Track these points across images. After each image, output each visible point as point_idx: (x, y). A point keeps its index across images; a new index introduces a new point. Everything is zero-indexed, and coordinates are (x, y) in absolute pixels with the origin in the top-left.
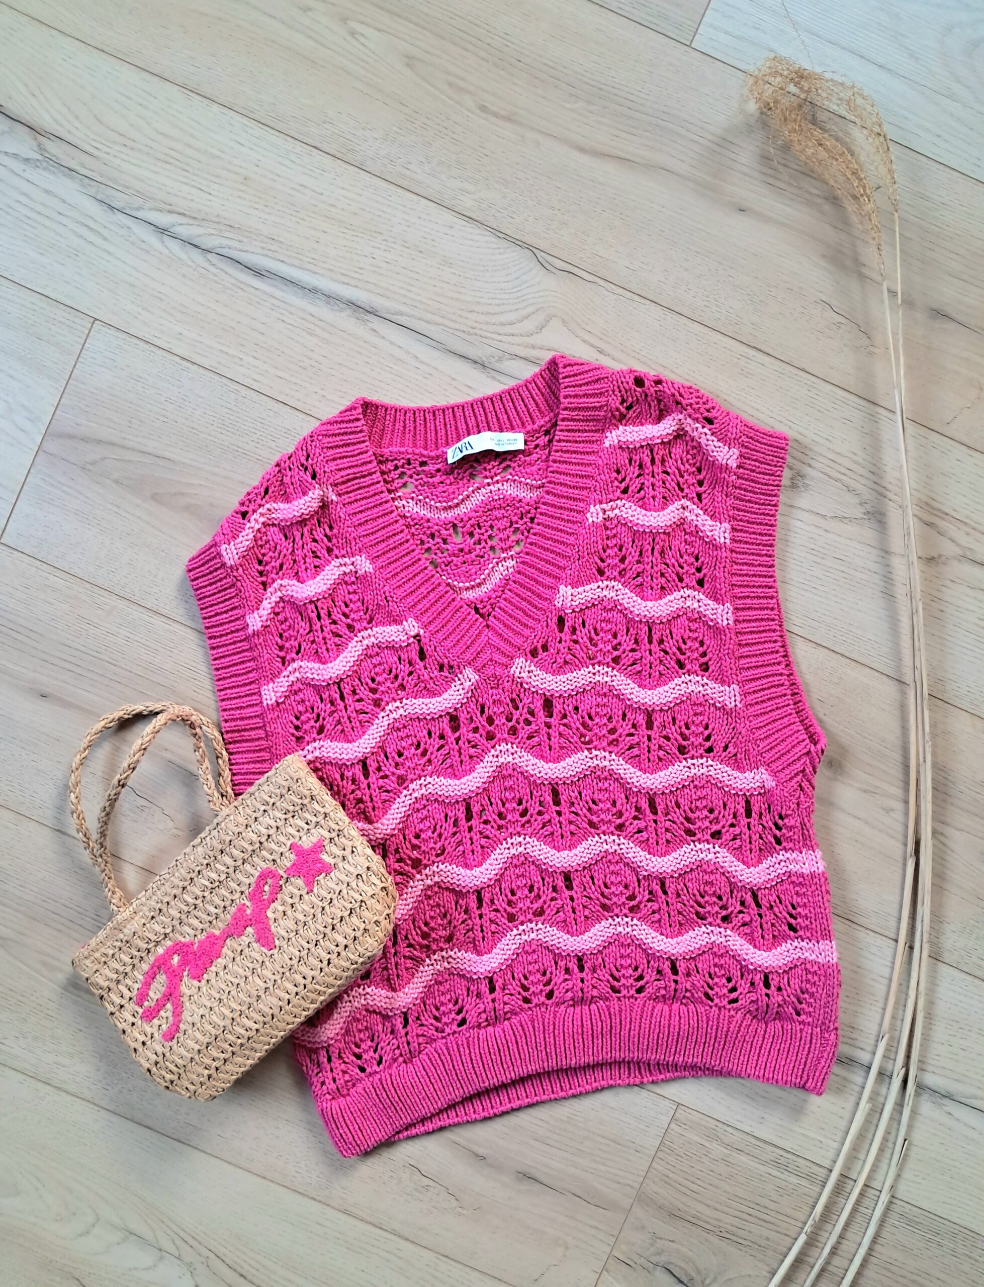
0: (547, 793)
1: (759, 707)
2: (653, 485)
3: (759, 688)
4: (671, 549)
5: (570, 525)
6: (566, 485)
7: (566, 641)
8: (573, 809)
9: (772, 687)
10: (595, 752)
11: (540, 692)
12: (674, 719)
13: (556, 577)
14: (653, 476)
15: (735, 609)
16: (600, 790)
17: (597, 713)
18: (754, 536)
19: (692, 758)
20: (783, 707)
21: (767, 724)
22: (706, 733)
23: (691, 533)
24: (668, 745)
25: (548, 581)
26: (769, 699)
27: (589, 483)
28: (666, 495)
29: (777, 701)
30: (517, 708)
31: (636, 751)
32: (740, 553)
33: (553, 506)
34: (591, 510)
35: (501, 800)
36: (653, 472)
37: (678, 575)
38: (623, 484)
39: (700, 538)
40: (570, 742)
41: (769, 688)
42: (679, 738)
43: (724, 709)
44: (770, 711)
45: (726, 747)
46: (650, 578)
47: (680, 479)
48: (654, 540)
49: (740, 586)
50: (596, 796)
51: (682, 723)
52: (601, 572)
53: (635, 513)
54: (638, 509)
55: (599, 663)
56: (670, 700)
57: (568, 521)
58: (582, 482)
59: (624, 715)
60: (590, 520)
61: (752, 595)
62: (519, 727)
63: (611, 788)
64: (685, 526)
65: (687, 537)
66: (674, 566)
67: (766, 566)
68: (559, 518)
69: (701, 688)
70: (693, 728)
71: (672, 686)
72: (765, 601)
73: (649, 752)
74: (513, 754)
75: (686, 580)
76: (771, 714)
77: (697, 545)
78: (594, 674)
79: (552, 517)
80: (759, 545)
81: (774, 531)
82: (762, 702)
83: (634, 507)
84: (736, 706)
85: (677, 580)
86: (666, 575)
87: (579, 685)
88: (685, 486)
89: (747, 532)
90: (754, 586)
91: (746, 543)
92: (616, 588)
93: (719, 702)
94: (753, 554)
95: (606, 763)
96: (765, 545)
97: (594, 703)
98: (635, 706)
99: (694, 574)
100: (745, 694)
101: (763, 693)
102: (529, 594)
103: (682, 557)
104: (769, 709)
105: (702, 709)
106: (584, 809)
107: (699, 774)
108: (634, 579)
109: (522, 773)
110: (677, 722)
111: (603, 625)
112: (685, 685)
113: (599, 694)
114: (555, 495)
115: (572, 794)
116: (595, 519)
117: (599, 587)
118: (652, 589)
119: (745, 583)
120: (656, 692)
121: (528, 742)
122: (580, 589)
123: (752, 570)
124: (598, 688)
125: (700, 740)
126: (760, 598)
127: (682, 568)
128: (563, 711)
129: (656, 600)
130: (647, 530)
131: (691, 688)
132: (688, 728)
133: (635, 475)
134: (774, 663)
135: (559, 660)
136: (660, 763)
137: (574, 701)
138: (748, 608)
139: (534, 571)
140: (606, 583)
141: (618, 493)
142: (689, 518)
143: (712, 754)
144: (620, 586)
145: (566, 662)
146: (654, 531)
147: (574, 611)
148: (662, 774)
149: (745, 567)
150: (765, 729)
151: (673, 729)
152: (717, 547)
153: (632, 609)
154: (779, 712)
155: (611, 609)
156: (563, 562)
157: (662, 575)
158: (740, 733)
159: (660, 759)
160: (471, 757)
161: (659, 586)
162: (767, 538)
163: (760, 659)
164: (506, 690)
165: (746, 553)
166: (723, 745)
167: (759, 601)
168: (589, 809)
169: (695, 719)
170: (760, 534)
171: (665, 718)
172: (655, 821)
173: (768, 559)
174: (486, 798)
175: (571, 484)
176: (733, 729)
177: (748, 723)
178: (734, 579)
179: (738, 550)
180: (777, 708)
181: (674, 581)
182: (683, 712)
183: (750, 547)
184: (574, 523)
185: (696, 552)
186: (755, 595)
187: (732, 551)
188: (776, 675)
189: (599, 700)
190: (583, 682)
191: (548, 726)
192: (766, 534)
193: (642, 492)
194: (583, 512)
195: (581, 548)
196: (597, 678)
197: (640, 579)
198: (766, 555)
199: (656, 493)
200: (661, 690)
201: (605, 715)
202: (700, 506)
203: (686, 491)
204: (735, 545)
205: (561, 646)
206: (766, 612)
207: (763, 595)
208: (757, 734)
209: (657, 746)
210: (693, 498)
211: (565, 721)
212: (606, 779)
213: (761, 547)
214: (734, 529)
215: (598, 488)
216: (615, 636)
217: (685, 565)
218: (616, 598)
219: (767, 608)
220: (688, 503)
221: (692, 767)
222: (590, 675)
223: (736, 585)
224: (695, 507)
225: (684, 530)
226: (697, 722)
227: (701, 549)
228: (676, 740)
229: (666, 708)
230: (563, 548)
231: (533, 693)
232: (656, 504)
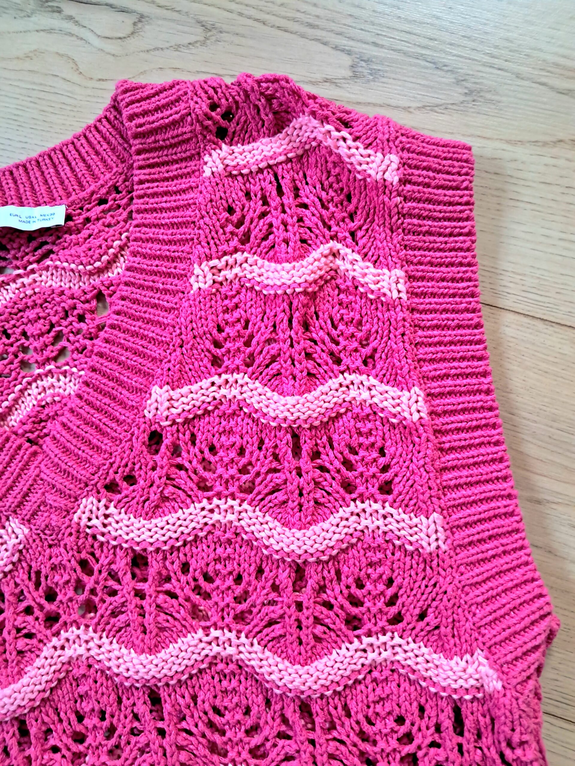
0: (141, 701)
1: (476, 549)
2: (285, 224)
3: (476, 518)
4: (318, 318)
5: (167, 297)
6: (158, 241)
7: (162, 467)
8: (184, 725)
9: (495, 516)
10: (214, 633)
11: (125, 545)
12: (338, 573)
13: (147, 375)
14: (284, 212)
15: (428, 395)
16: (225, 692)
17: (217, 573)
18: (445, 284)
19: (369, 634)
20: (515, 550)
21: (488, 579)
22: (390, 592)
23: (346, 291)
24: (328, 617)
25: (136, 381)
26: (490, 537)
27: (189, 232)
28: (306, 237)
29: (504, 541)
30: (90, 573)
31: (278, 629)
32: (425, 312)
33: (142, 271)
34: (195, 272)
35: (77, 713)
36: (283, 205)
37: (331, 354)
38: (242, 229)
39: (363, 296)
40: (175, 619)
41: (490, 519)
42: (347, 604)
43: (419, 555)
44: (494, 556)
45: (422, 616)
46: (289, 362)
47: (324, 212)
48: (290, 304)
49: (432, 361)
50: (218, 702)
51: (351, 580)
52: (216, 361)
53: (263, 270)
54: (266, 263)
55: (219, 496)
56: (332, 544)
57: (166, 291)
58: (179, 234)
59: (260, 571)
60: (195, 286)
61: (453, 371)
62: (96, 599)
63: (242, 688)
64: (339, 281)
65: (342, 296)
66: (324, 343)
67: (469, 327)
68: (151, 288)
69: (380, 523)
70: (369, 586)
71: (334, 522)
72: (474, 381)
73: (300, 627)
74: (87, 642)
75: (346, 361)
76: (495, 562)
77: (357, 307)
78: (212, 511)
79: (140, 286)
80: (454, 295)
81: (474, 272)
82: (479, 541)
83: (260, 262)
84: (438, 547)
85: (330, 361)
86: (315, 355)
87: (186, 531)
88: (332, 223)
89: (432, 279)
90: (454, 359)
91: (433, 295)
92: (240, 382)
93: (411, 543)
94: (446, 311)
95: (231, 650)
96: (464, 296)
97: (212, 555)
98: (276, 557)
99: (356, 350)
100: (452, 529)
101: (480, 527)
102: (107, 400)
103: (335, 327)
104: (491, 553)
105: (380, 555)
106: (200, 724)
107: (379, 660)
108: (267, 366)
109: (103, 672)
110: (343, 578)
111: (223, 438)
112: (354, 518)
113: (219, 542)
114: (144, 256)
115: (181, 701)
116: (202, 285)
117: (213, 384)
118: (294, 378)
119: (439, 355)
120: (309, 533)
121: (112, 620)
122: (185, 389)
123: (449, 335)
124: (217, 533)
125: (380, 604)
126: (467, 375)
127: (337, 343)
128: (164, 572)
129: (301, 394)
130: (279, 292)
131: (364, 523)
132: (360, 585)
133: (258, 212)
134: (497, 478)
135: (152, 496)
136: (319, 646)
137: (181, 555)
138: (450, 393)
139: (115, 367)
140: (224, 376)
141: (235, 242)
142: (342, 268)
143: (401, 625)
144: (247, 379)
145: (164, 499)
146: (289, 291)
147: (174, 423)
148: (319, 664)
149: (436, 332)
150: (485, 587)
151: (337, 591)
152: (390, 306)
153: (265, 410)
154: (508, 558)
155: (234, 414)
156: (156, 352)
157: (309, 356)
158: (445, 592)
159: (318, 639)
160: (20, 653)
161: (305, 373)
162: (464, 284)
163: (475, 471)
164: (68, 548)
165: (435, 311)
166: (417, 611)
167: (465, 382)
168: (211, 725)
169: (370, 571)
170: (453, 280)
171: (325, 572)
172: (312, 742)
173: (470, 315)
174: (51, 711)
175: (165, 237)
176: (435, 585)
177: (457, 575)
178: (421, 351)
179: (421, 307)
180: (505, 552)
181: (327, 364)
182: (351, 562)
183: (441, 300)
184: (174, 293)
185: (358, 317)
186: (458, 371)
187: (413, 310)
188: (502, 497)
189: (220, 550)
190: (193, 525)
191: (140, 594)
192: (462, 280)
193: (271, 237)
194: (184, 276)
195: (183, 328)
196: (216, 516)
197: (275, 366)
198: (467, 310)
199: (290, 234)
200: (316, 528)
201: (230, 573)
202: (357, 248)
203: (335, 228)
204: (416, 300)
205: (155, 475)
206: (478, 397)
207: (469, 370)
208: (471, 595)
209: (311, 619)
210: (345, 238)
211: (167, 586)
212: (233, 674)
213: (457, 299)
214: (410, 278)
215: (202, 237)
216: (241, 452)
217: (341, 339)
218: (239, 397)
219: (479, 391)
220: (339, 246)
221: (369, 649)
222: (204, 513)
223: (424, 360)
224: (349, 251)
225: (337, 286)
226: (374, 576)
227: (364, 311)
228: (342, 607)
229: (325, 558)
230: (158, 330)
231: (115, 547)
232: (290, 250)
